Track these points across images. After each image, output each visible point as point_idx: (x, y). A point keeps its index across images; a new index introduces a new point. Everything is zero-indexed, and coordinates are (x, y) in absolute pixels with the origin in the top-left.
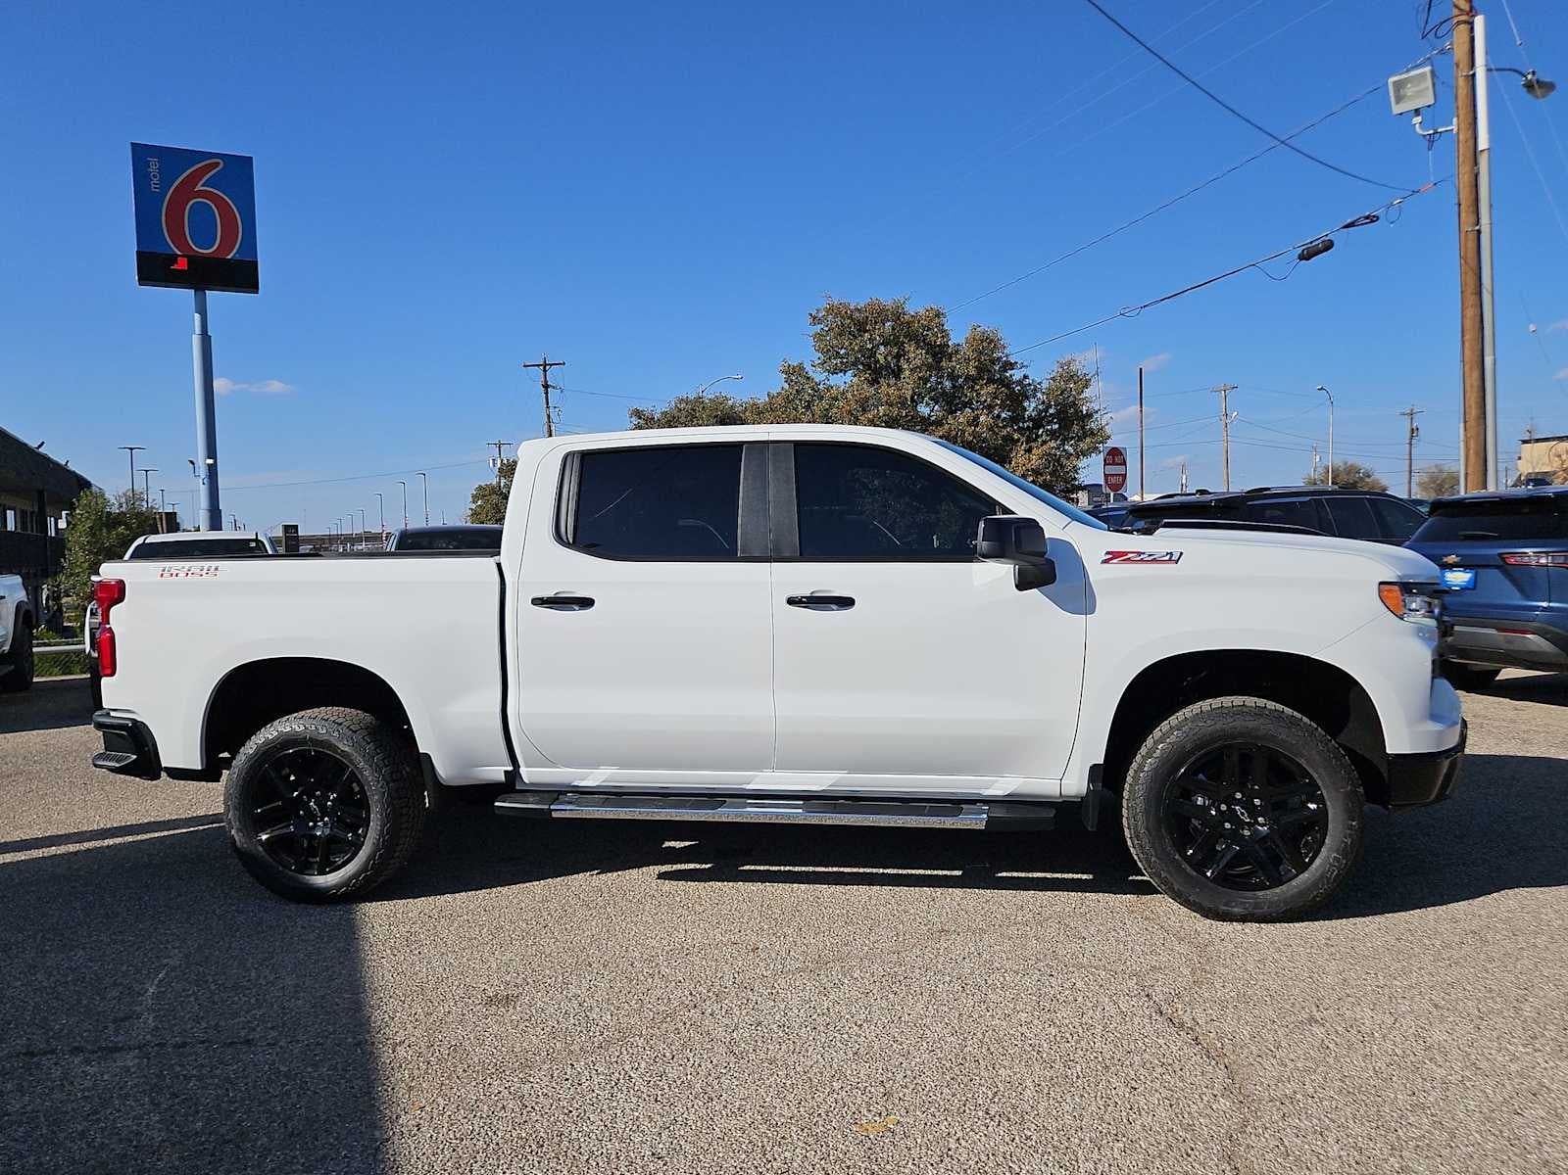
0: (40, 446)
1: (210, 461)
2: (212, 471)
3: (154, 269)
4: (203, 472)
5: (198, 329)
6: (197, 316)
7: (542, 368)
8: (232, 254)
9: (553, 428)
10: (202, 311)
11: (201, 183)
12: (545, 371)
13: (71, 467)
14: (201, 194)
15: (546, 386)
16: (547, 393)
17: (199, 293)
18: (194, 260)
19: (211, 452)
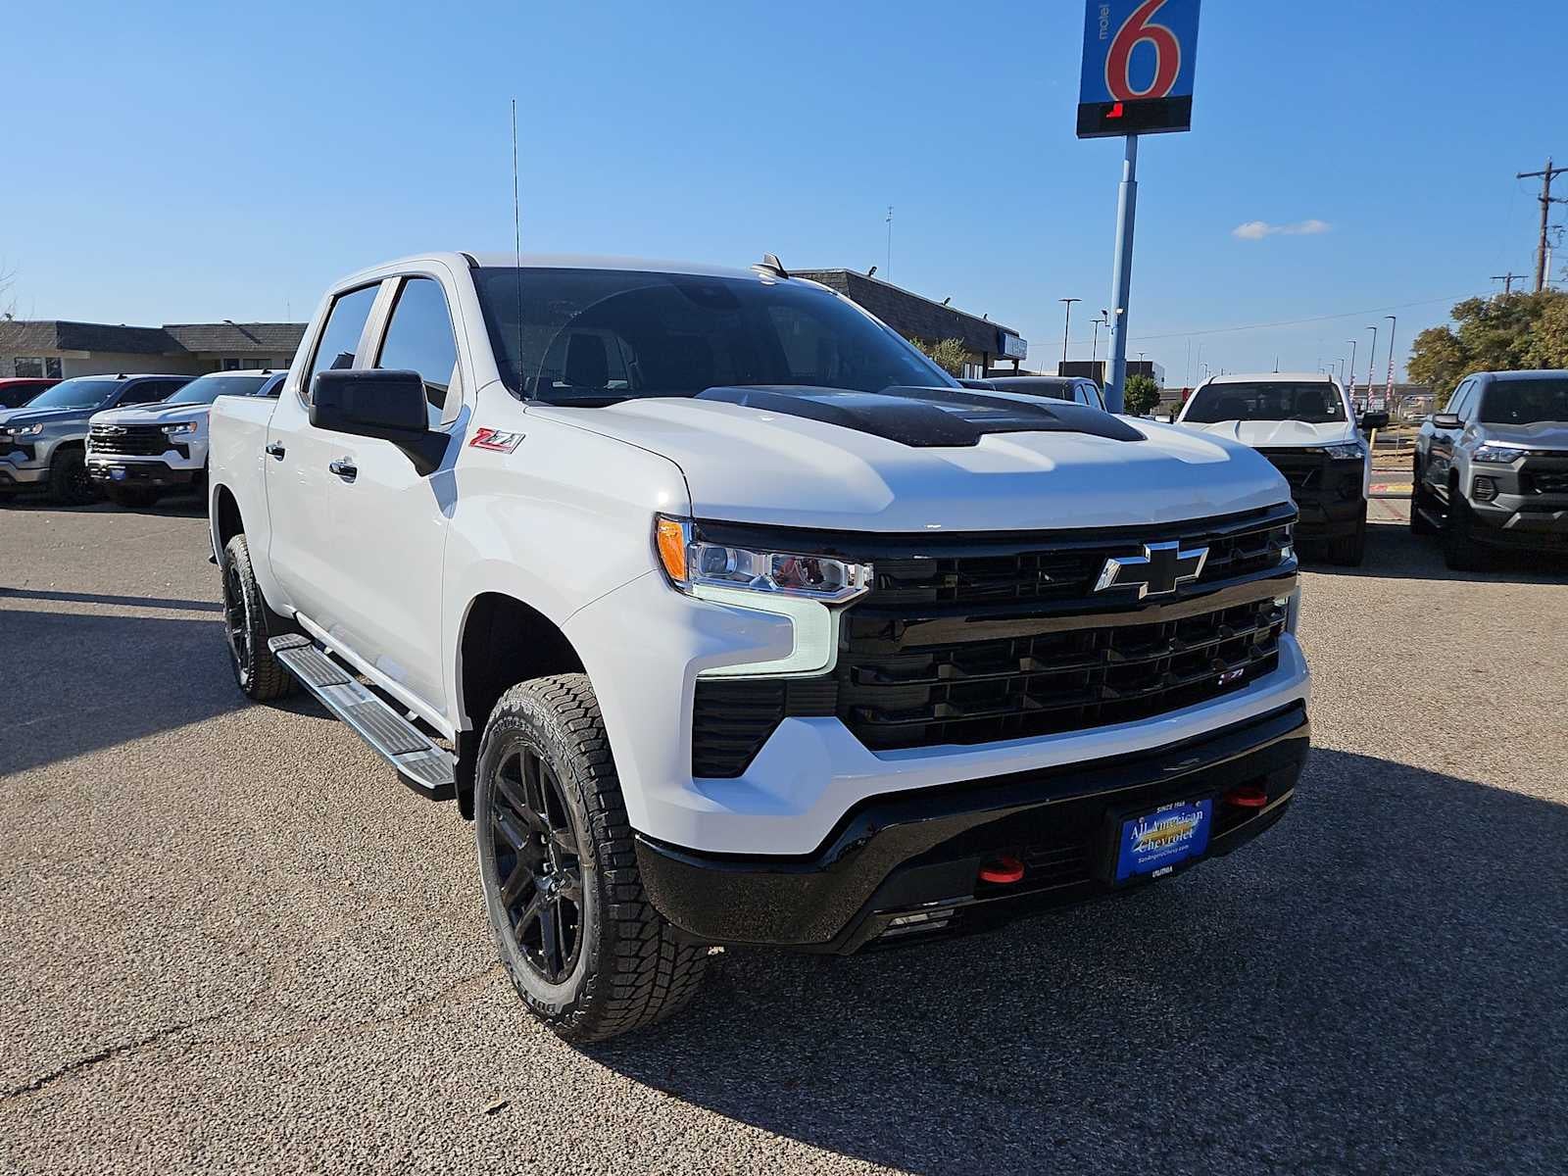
0: (946, 302)
1: (1120, 311)
2: (1122, 321)
3: (1094, 120)
4: (1112, 321)
5: (1125, 178)
6: (1126, 163)
7: (1544, 176)
8: (1166, 93)
9: (1548, 254)
10: (1132, 157)
11: (1147, 19)
12: (1548, 179)
13: (989, 320)
14: (1148, 32)
15: (1546, 201)
16: (1546, 209)
17: (1132, 138)
18: (1130, 105)
19: (1123, 301)
